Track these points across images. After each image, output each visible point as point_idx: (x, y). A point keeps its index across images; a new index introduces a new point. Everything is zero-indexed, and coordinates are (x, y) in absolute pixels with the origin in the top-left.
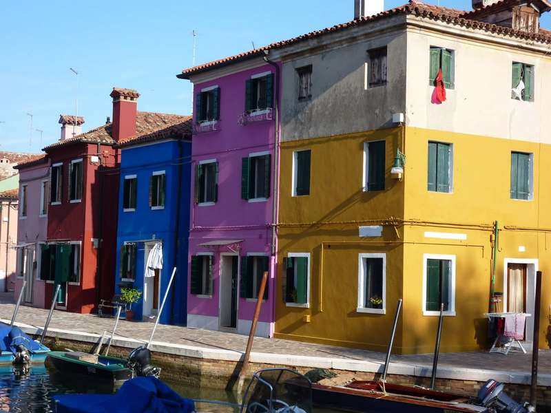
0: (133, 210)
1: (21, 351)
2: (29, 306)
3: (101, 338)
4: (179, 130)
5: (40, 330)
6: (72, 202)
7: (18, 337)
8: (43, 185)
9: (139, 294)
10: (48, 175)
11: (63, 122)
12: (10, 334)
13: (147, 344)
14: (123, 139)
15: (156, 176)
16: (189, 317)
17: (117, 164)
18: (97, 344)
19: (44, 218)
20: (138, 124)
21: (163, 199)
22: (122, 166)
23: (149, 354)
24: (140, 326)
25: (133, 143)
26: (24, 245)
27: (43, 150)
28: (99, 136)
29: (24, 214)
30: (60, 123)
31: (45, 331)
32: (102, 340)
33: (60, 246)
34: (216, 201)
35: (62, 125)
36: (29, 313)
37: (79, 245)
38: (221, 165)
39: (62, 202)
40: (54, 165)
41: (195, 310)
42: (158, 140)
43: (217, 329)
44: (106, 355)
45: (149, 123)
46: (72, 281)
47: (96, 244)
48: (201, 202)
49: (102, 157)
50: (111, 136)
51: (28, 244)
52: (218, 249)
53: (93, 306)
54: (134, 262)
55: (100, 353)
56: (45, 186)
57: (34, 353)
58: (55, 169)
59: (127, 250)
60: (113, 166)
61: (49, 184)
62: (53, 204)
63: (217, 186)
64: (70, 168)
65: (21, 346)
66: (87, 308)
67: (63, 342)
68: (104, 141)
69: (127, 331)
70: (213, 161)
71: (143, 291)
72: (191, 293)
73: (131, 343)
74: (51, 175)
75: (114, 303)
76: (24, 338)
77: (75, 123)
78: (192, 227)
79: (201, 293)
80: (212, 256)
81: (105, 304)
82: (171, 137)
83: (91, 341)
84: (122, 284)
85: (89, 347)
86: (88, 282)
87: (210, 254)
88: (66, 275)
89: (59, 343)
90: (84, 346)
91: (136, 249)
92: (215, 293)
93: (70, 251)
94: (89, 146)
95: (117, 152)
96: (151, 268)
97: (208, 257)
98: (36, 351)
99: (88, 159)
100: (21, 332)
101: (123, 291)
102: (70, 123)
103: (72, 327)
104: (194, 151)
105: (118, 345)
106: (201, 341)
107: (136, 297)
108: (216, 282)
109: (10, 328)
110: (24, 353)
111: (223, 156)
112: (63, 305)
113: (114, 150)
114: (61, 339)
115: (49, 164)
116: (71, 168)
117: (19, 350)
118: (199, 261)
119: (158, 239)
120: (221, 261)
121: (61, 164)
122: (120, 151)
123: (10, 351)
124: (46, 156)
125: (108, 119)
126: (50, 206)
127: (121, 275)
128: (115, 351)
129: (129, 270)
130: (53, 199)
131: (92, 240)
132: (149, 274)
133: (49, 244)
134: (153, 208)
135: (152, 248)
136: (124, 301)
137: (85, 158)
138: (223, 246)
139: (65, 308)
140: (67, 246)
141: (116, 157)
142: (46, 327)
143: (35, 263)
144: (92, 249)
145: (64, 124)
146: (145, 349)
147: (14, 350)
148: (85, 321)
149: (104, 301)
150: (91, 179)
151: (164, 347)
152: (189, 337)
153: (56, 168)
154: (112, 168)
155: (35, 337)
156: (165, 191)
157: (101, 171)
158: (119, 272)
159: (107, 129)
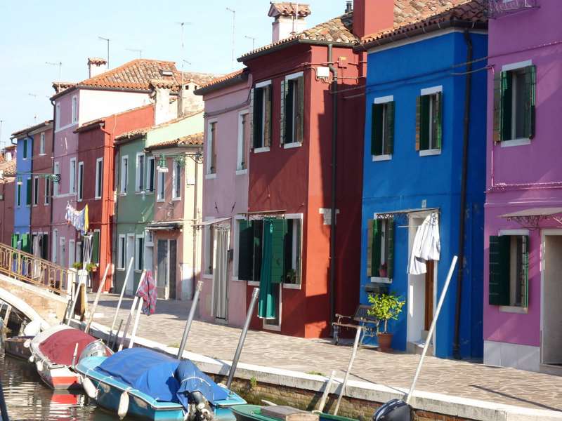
0: (387, 157)
1: (197, 403)
2: (221, 324)
3: (326, 383)
4: (466, 12)
5: (225, 366)
6: (287, 146)
7: (190, 379)
8: (241, 120)
9: (400, 304)
10: (248, 102)
11: (275, 14)
12: (177, 373)
13: (406, 396)
14: (370, 35)
15: (427, 97)
16: (488, 346)
17: (362, 80)
18: (320, 394)
19: (244, 175)
20: (399, 11)
21: (439, 136)
22: (369, 82)
23: (411, 414)
24: (401, 360)
25: (385, 40)
26: (213, 221)
27: (239, 60)
28: (331, 33)
29: (213, 169)
30: (270, 15)
31: (233, 369)
32: (329, 386)
33: (268, 223)
34: (532, 138)
35: (273, 19)
36: (218, 335)
37: (298, 221)
38: (541, 70)
39: (271, 147)
40: (258, 85)
41: (497, 334)
42: (429, 31)
43: (538, 369)
44: (335, 414)
45: (417, 8)
46: (288, 281)
47: (328, 218)
48: (504, 140)
49: (335, 68)
50: (351, 32)
51: (218, 220)
52: (537, 223)
53: (323, 324)
54: (392, 249)
55: (325, 410)
56: (243, 123)
57: (219, 406)
58: (259, 92)
59: (380, 228)
60: (354, 82)
61: (250, 118)
62: (257, 151)
63: (533, 108)
64: (282, 90)
65: (197, 395)
66: (314, 328)
67: (264, 389)
68: (339, 40)
69: (376, 370)
70: (528, 63)
71: (406, 298)
72: (490, 303)
73: (378, 393)
74: (252, 102)
75: (357, 319)
76: (202, 380)
77: (294, 15)
78: (491, 184)
79: (507, 303)
80: (527, 237)
81: (343, 321)
82: (452, 25)
83: (310, 387)
84: (371, 287)
85: (307, 399)
86: (316, 283)
87: (523, 232)
88: (278, 271)
89: (258, 390)
90: (299, 396)
91: (394, 225)
92: (533, 302)
93: (285, 231)
94: (314, 49)
95: (361, 58)
96: (420, 259)
97: (519, 238)
98: (222, 403)
99: (313, 71)
100: (196, 369)
101: (371, 299)
102: (286, 16)
103: (283, 362)
104: (492, 48)
105: (356, 395)
106: (507, 392)
107: (395, 310)
108: (533, 284)
109: (177, 362)
110: (202, 406)
111: (544, 53)
112: (275, 322)
113: (357, 56)
114: (260, 383)
115: (250, 83)
116: (284, 89)
117: (192, 399)
118: (503, 245)
119: (430, 207)
120: (543, 245)
121: (269, 82)
122: (365, 54)
123: (178, 402)
124: (245, 70)
125: (348, 5)
126: (252, 153)
127: (369, 271)
128: (351, 406)
129: (383, 262)
130: (258, 143)
131: (321, 211)
132: (417, 269)
133: (251, 219)
134: (423, 153)
135: (421, 224)
136: (374, 317)
137: (307, 70)
138: (546, 217)
139: (278, 328)
140: (281, 221)
141: (360, 67)
142: (235, 362)
143: (231, 252)
144: (322, 227)
145: (277, 17)
146: (404, 404)
147: (185, 401)
148: (308, 351)
149: (341, 316)
150: (317, 105)
151: (437, 402)
152: (484, 384)
153: (261, 90)
154: (353, 86)
155: (219, 378)
156: (442, 123)
157: (335, 93)
158: (366, 267)
159: (343, 19)
